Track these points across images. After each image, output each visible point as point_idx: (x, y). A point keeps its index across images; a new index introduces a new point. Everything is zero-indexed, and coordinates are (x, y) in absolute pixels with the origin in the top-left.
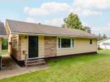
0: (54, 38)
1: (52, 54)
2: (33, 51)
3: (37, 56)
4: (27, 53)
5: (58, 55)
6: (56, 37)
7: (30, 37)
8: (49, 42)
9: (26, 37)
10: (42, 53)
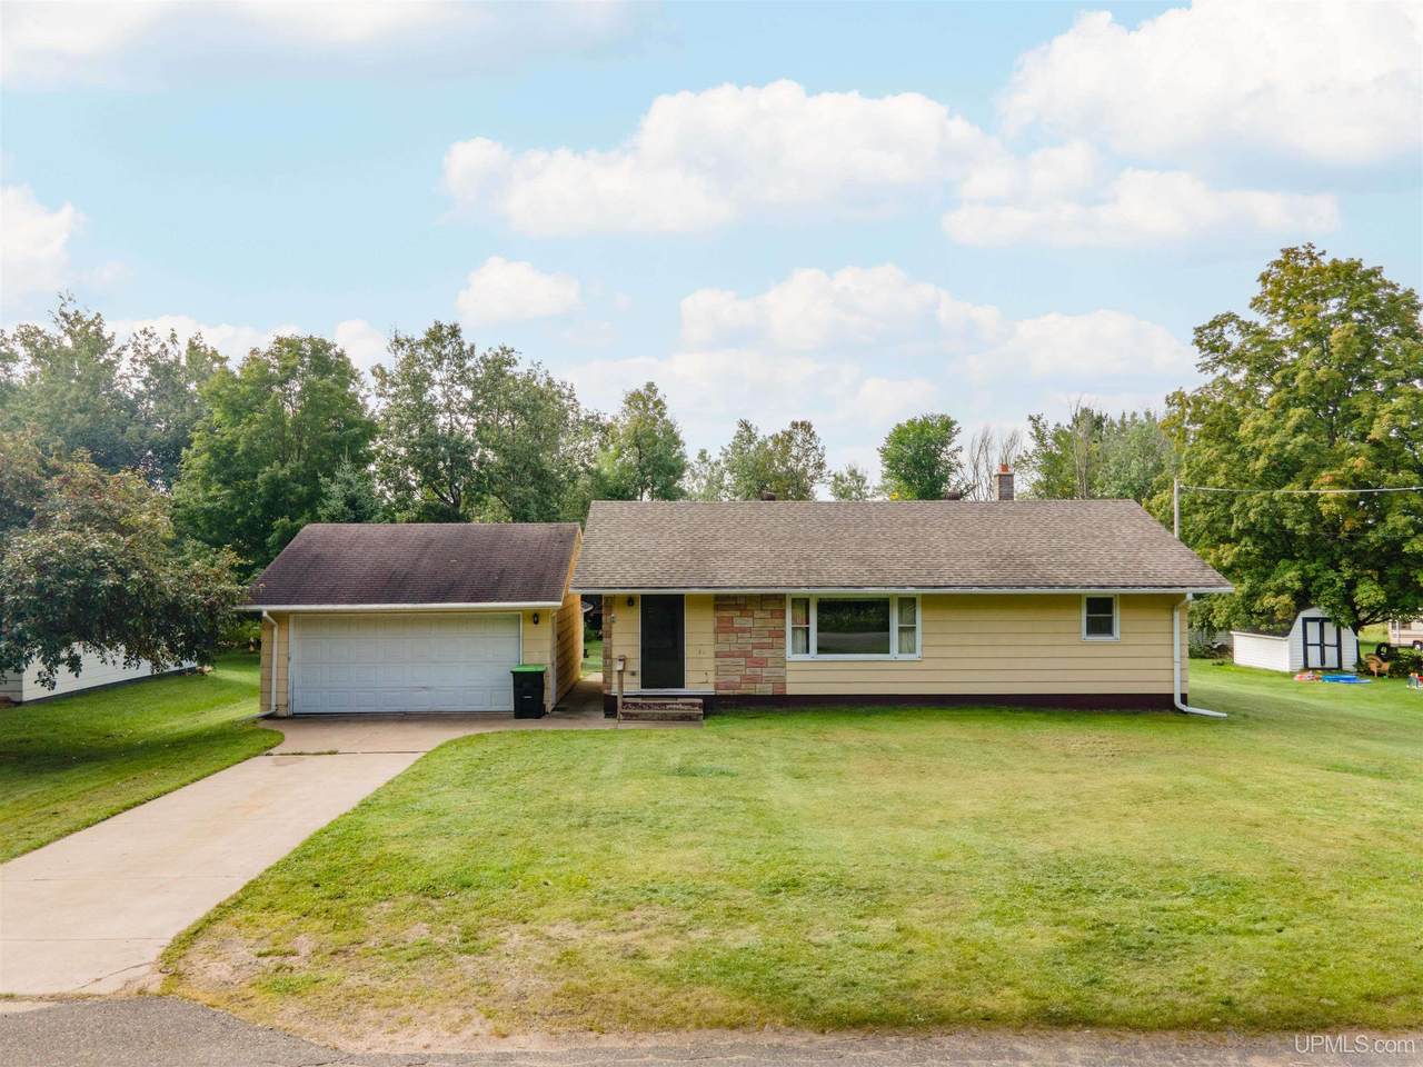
0: (771, 602)
1: (754, 680)
2: (663, 660)
3: (682, 686)
4: (636, 665)
5: (791, 690)
6: (780, 598)
7: (644, 598)
8: (739, 622)
9: (630, 601)
10: (701, 672)
